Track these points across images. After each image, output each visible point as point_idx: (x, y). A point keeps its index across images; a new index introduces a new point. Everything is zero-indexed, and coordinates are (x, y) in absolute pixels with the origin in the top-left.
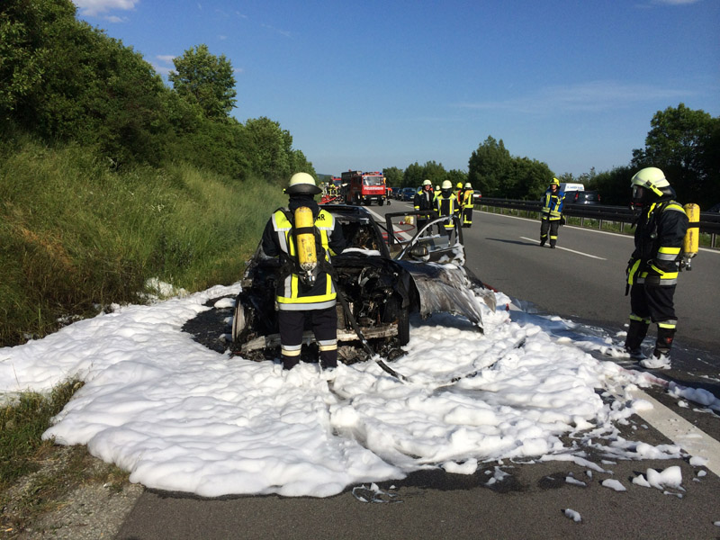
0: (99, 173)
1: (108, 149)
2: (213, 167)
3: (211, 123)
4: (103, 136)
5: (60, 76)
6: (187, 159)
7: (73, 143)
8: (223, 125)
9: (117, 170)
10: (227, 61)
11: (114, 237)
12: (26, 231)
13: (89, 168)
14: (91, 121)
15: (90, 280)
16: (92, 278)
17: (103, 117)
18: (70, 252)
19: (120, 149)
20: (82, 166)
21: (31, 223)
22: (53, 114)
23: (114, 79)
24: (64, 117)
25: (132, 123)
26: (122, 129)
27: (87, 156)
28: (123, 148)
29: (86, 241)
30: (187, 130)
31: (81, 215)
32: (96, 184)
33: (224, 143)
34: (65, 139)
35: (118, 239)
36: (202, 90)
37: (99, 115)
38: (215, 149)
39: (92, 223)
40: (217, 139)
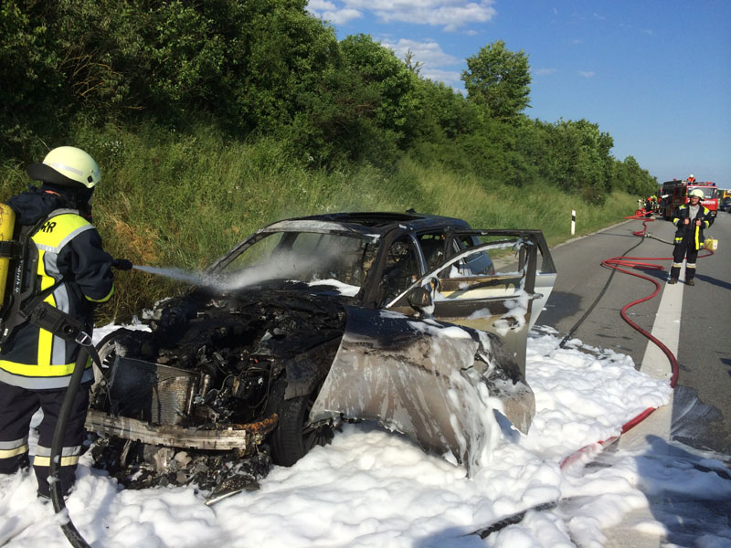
33: (502, 145)
38: (489, 151)
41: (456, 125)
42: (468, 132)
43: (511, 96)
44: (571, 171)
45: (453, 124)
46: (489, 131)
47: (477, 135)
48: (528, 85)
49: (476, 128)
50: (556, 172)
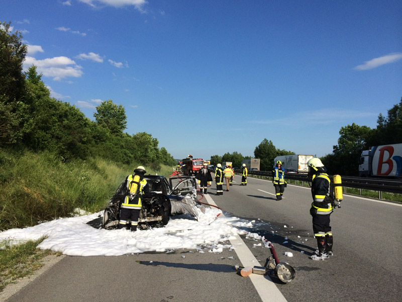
0: (57, 163)
1: (62, 153)
2: (113, 159)
3: (113, 136)
4: (60, 147)
5: (42, 123)
6: (99, 155)
7: (46, 151)
8: (119, 138)
9: (65, 162)
10: (122, 107)
11: (62, 191)
12: (26, 188)
13: (52, 161)
14: (55, 141)
15: (51, 208)
16: (52, 207)
17: (60, 139)
18: (43, 197)
19: (67, 153)
20: (49, 160)
21: (28, 185)
22: (38, 138)
23: (66, 122)
24: (42, 140)
25: (73, 141)
26: (69, 144)
27: (52, 157)
28: (69, 152)
29: (50, 192)
30: (101, 141)
31: (48, 182)
32: (55, 168)
33: (119, 146)
34: (43, 149)
35: (64, 192)
36: (109, 121)
37: (58, 138)
38: (115, 149)
39: (53, 185)
40: (116, 144)
41: (99, 138)
42: (103, 141)
43: (118, 124)
44: (146, 156)
45: (97, 138)
46: (113, 140)
47: (108, 143)
48: (125, 120)
49: (107, 139)
50: (140, 157)
